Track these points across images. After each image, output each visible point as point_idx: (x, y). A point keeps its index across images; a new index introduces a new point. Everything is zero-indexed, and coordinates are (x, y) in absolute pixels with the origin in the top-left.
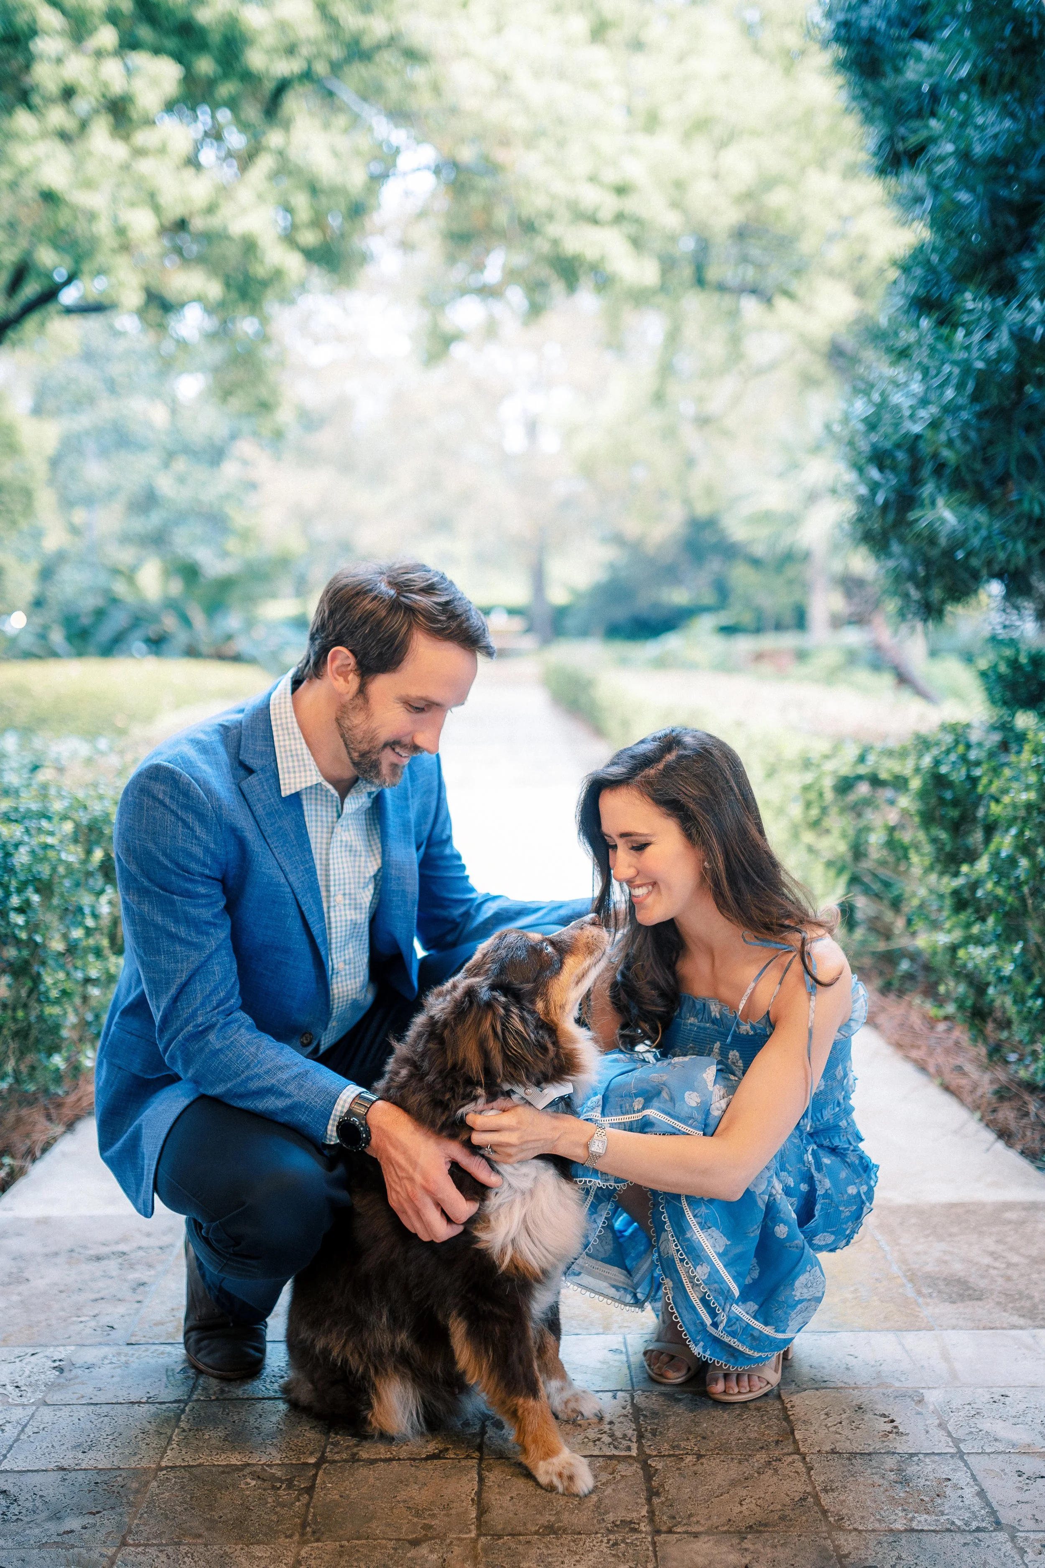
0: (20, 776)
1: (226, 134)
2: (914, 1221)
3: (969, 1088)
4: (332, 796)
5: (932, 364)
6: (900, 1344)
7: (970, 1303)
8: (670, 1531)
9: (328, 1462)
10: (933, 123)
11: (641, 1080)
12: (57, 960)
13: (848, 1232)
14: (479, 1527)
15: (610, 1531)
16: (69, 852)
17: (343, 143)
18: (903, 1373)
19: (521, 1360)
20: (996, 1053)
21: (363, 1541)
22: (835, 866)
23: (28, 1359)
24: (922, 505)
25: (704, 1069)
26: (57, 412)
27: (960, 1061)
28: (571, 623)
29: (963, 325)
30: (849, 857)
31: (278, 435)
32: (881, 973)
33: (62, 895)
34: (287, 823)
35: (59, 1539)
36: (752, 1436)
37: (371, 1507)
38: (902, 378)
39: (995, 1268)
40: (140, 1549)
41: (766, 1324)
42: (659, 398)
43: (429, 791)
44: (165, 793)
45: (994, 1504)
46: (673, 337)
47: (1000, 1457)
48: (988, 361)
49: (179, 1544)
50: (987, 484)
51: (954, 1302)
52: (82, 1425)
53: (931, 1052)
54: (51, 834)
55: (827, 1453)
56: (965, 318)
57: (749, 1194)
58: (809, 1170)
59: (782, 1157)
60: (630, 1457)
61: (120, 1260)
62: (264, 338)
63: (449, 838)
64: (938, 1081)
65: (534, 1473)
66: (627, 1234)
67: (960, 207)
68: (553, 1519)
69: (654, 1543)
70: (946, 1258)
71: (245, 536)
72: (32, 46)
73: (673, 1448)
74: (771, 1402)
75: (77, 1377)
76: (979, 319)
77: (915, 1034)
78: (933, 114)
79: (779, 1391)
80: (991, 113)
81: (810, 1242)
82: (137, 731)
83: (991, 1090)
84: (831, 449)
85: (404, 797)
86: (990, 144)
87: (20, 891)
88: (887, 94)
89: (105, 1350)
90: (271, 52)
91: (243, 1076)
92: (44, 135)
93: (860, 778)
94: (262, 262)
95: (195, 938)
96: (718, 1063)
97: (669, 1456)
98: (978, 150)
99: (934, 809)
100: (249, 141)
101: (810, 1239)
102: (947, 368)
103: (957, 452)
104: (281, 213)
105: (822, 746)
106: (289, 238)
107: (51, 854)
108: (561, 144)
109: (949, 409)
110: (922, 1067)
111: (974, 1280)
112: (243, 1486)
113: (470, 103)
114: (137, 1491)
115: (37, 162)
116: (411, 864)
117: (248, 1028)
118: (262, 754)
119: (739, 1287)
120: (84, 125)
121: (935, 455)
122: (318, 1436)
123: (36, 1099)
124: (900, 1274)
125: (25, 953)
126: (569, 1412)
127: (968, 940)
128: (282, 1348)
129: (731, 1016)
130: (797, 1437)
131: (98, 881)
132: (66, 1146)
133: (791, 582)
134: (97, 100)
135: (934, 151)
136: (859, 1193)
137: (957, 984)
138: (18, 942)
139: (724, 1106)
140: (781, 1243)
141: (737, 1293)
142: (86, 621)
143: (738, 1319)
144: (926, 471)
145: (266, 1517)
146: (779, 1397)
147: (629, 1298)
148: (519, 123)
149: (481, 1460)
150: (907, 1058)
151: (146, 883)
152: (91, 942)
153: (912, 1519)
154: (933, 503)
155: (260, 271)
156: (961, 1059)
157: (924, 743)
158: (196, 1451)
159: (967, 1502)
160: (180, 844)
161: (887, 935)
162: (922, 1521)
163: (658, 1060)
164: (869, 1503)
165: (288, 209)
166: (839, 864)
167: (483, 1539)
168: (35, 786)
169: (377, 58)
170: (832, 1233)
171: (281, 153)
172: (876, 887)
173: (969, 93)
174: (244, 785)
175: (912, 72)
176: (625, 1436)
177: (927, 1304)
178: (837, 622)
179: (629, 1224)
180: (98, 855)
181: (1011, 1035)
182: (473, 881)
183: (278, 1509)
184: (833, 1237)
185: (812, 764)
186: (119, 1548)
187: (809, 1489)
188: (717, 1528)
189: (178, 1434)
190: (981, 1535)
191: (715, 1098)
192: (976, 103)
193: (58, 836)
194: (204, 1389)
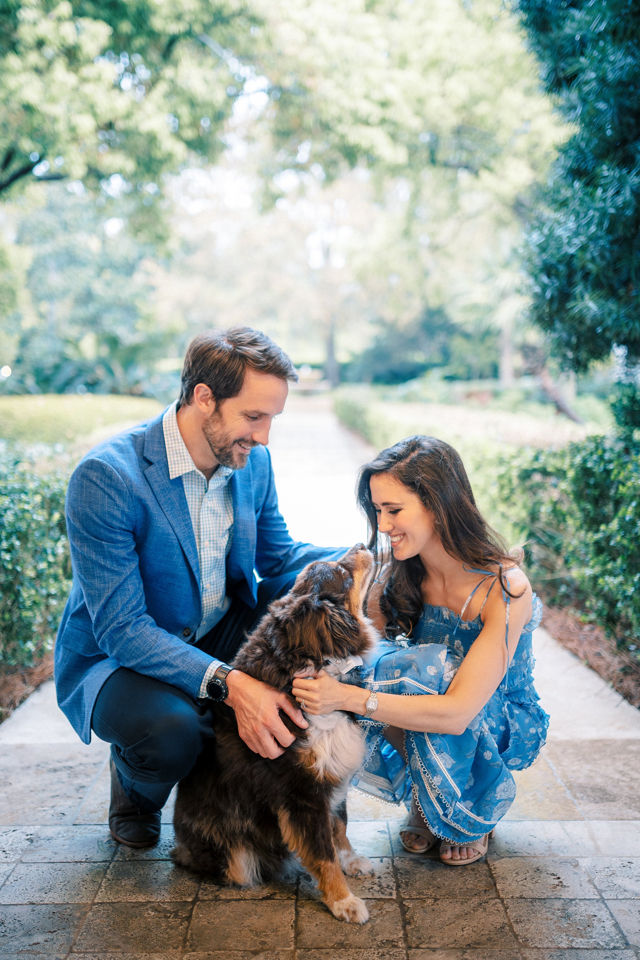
0: (8, 467)
1: (137, 70)
2: (570, 751)
3: (604, 667)
4: (202, 478)
5: (582, 210)
6: (563, 829)
7: (608, 803)
8: (417, 947)
9: (200, 901)
10: (582, 60)
11: (400, 658)
12: (30, 583)
13: (530, 758)
14: (296, 944)
15: (379, 947)
16: (37, 514)
17: (211, 75)
18: (565, 847)
19: (323, 837)
20: (622, 645)
21: (223, 952)
22: (519, 526)
23: (11, 833)
24: (575, 299)
25: (439, 651)
26: (31, 243)
27: (598, 649)
28: (350, 374)
29: (601, 186)
30: (528, 520)
31: (169, 256)
32: (548, 594)
33: (34, 542)
34: (173, 496)
35: (30, 948)
36: (470, 886)
37: (227, 930)
38: (562, 219)
39: (623, 781)
40: (81, 955)
41: (478, 815)
42: (407, 234)
43: (263, 477)
44: (97, 477)
45: (624, 932)
46: (416, 196)
47: (628, 902)
48: (617, 208)
49: (106, 952)
50: (616, 285)
51: (597, 803)
52: (45, 876)
53: (580, 643)
54: (28, 503)
55: (517, 898)
56: (603, 182)
57: (468, 731)
58: (506, 717)
59: (488, 707)
60: (391, 899)
61: (69, 772)
62: (160, 196)
63: (276, 507)
64: (585, 662)
65: (331, 909)
66: (389, 757)
67: (599, 112)
68: (343, 938)
69: (407, 955)
70: (592, 774)
71: (148, 319)
72: (18, 15)
73: (419, 894)
74: (481, 865)
75: (41, 845)
76: (612, 182)
77: (570, 632)
78: (582, 54)
79: (486, 858)
80: (619, 54)
81: (506, 763)
82: (80, 440)
83: (619, 669)
84: (516, 264)
85: (248, 480)
86: (618, 73)
87: (7, 538)
88: (553, 42)
89: (59, 828)
90: (166, 18)
91: (148, 655)
92: (25, 69)
93: (534, 470)
94: (160, 149)
95: (116, 568)
96: (448, 648)
97: (417, 899)
98: (611, 76)
99: (582, 490)
100: (152, 73)
101: (506, 760)
102: (591, 213)
103: (598, 266)
104: (172, 118)
105: (511, 450)
106: (177, 134)
107: (27, 515)
108: (347, 75)
109: (593, 238)
110: (575, 654)
111: (609, 788)
112: (146, 915)
113: (290, 50)
114: (80, 918)
115: (21, 87)
116: (252, 521)
117: (151, 624)
118: (158, 453)
119: (461, 790)
120: (50, 63)
121: (583, 268)
122: (194, 884)
123: (16, 670)
124: (563, 784)
125: (10, 578)
126: (353, 871)
127: (604, 573)
128: (171, 828)
129: (455, 617)
130: (498, 888)
131: (56, 533)
132: (35, 699)
133: (489, 348)
134: (58, 48)
135: (583, 77)
136: (537, 733)
137: (597, 601)
138: (6, 570)
139: (452, 676)
140: (487, 763)
141: (459, 794)
142: (48, 372)
143: (460, 811)
144: (578, 277)
145: (161, 935)
146: (486, 862)
147: (390, 798)
148: (321, 62)
149: (297, 900)
150: (565, 647)
151: (85, 534)
152: (52, 571)
153: (572, 941)
154: (582, 297)
155: (158, 154)
156: (600, 649)
157: (576, 449)
158: (117, 893)
159: (607, 930)
160: (107, 509)
161: (551, 569)
162: (578, 942)
163: (410, 646)
164: (544, 930)
165: (176, 116)
166: (521, 525)
167: (298, 951)
168: (17, 474)
169: (232, 22)
170: (520, 758)
171: (172, 82)
172: (545, 539)
173: (605, 41)
174: (146, 472)
175: (569, 28)
176: (388, 886)
177: (580, 804)
178: (518, 374)
179: (391, 751)
180: (56, 516)
181: (632, 634)
182: (291, 534)
183: (168, 931)
184: (520, 761)
185: (504, 462)
186: (68, 954)
187: (506, 921)
188: (447, 945)
189: (105, 882)
190: (616, 952)
191: (446, 670)
192: (609, 47)
193: (32, 505)
194: (122, 854)
